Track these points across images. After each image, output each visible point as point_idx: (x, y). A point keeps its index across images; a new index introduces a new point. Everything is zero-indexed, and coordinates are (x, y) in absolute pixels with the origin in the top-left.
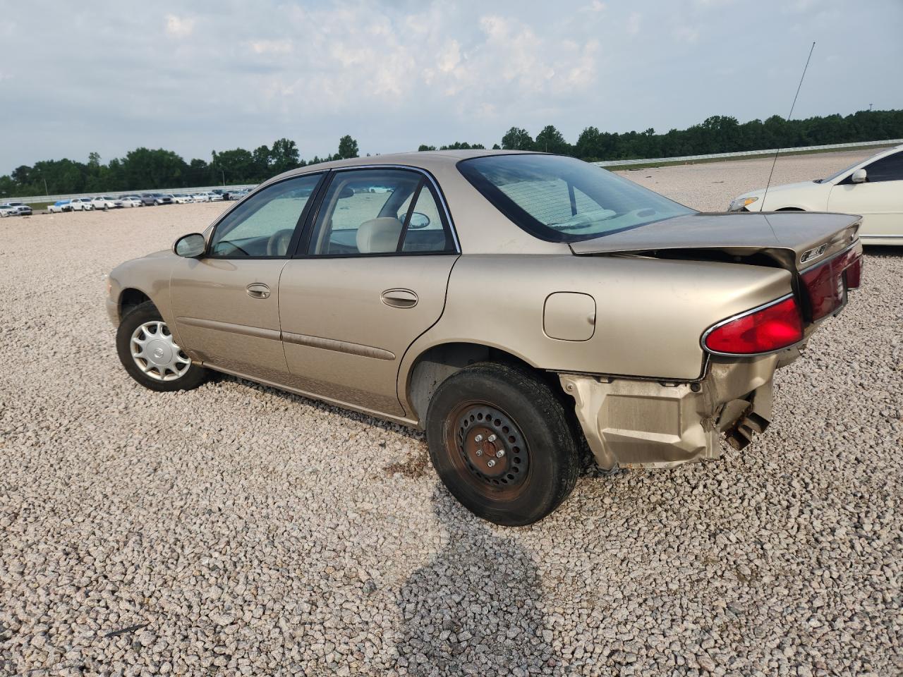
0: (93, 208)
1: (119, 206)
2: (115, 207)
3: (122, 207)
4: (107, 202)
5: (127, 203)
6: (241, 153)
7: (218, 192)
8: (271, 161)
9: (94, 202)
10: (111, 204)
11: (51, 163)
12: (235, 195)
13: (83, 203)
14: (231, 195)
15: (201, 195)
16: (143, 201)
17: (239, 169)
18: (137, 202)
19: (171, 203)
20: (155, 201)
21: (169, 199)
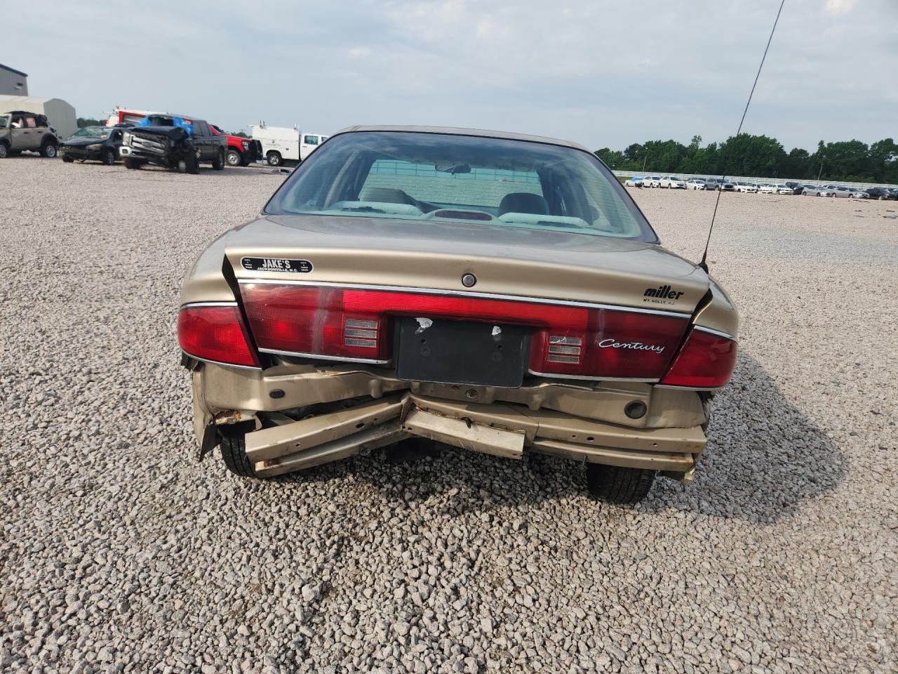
0: (660, 186)
1: (680, 187)
2: (677, 188)
3: (685, 189)
4: (672, 182)
5: (691, 185)
6: (856, 146)
7: (791, 186)
8: (891, 158)
9: (661, 181)
10: (674, 184)
11: (658, 143)
12: (811, 190)
13: (652, 181)
14: (806, 189)
15: (771, 186)
16: (706, 186)
17: (845, 164)
18: (701, 185)
19: (733, 190)
20: (717, 186)
21: (731, 187)
